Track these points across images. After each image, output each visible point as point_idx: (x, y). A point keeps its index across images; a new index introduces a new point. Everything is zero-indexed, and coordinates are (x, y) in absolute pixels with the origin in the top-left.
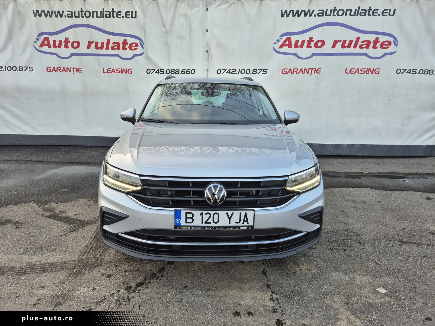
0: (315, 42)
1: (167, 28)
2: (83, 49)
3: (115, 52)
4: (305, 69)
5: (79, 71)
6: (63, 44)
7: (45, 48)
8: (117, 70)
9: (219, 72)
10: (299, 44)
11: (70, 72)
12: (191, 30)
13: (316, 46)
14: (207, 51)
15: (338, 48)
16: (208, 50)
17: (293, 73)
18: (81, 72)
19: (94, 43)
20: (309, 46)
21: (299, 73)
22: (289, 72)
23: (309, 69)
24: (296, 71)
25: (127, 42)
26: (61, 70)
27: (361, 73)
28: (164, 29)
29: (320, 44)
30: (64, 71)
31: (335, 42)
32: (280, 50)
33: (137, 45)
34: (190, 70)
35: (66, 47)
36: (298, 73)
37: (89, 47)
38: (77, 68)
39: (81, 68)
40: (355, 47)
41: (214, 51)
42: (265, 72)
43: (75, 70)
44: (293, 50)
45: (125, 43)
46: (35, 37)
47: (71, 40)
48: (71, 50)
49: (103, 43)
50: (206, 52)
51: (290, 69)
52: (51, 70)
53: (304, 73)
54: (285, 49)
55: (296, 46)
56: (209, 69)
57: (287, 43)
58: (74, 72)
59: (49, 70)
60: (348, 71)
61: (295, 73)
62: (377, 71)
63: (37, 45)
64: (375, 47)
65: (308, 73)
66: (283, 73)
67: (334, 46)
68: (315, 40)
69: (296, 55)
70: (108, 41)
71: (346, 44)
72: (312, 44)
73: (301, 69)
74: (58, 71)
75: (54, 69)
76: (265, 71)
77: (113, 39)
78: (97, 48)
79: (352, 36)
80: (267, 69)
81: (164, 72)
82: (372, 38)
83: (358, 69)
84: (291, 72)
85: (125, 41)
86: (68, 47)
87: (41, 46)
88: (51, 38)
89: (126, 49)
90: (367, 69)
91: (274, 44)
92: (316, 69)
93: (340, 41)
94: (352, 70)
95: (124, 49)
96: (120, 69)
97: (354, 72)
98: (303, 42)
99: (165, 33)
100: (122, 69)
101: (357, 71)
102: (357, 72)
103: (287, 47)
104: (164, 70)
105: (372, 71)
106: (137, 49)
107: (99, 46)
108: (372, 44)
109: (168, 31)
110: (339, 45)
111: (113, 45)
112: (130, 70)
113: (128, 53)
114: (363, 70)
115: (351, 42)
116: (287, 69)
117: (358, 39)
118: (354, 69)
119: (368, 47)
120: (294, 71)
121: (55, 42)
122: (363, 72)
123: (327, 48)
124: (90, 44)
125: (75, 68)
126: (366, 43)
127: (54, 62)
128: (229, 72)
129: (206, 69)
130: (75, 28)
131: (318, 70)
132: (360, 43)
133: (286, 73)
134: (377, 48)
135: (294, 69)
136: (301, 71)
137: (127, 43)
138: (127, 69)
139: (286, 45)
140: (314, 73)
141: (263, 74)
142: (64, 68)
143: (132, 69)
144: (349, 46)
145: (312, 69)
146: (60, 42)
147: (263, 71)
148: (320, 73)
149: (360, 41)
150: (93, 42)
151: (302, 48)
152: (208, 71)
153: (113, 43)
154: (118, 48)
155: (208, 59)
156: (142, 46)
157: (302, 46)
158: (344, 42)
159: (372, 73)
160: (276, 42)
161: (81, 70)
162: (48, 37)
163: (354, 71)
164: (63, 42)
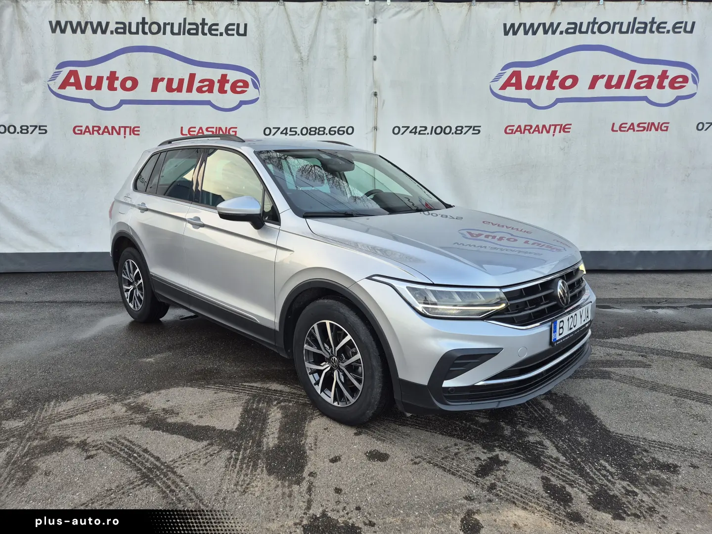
0: (560, 79)
1: (303, 54)
2: (143, 91)
3: (206, 96)
4: (544, 126)
5: (136, 133)
6: (105, 83)
7: (70, 91)
8: (207, 130)
9: (396, 130)
10: (534, 83)
11: (119, 134)
12: (346, 57)
13: (562, 85)
14: (375, 94)
15: (601, 89)
16: (376, 92)
17: (524, 133)
18: (139, 135)
19: (166, 81)
20: (550, 87)
21: (533, 133)
22: (517, 131)
23: (550, 126)
24: (528, 129)
25: (227, 79)
26: (101, 132)
27: (637, 131)
28: (297, 56)
29: (569, 82)
30: (106, 132)
31: (596, 79)
32: (502, 93)
33: (246, 84)
34: (344, 127)
35: (111, 88)
36: (531, 132)
37: (154, 89)
38: (131, 127)
39: (139, 127)
40: (628, 86)
41: (386, 94)
42: (477, 132)
43: (128, 130)
44: (524, 93)
45: (224, 80)
46: (52, 69)
47: (121, 75)
48: (121, 95)
49: (181, 81)
50: (373, 96)
51: (519, 126)
52: (81, 130)
53: (542, 132)
54: (511, 92)
55: (529, 86)
56: (379, 126)
57: (514, 81)
58: (125, 134)
59: (78, 131)
60: (616, 128)
61: (527, 132)
62: (665, 127)
63: (55, 85)
64: (661, 86)
65: (548, 132)
66: (506, 133)
67: (592, 86)
68: (561, 75)
69: (529, 101)
70: (192, 77)
71: (614, 82)
72: (556, 83)
73: (537, 126)
74: (95, 133)
75: (87, 130)
76: (476, 128)
77: (202, 73)
78: (169, 89)
79: (623, 67)
80: (480, 127)
81: (296, 132)
82: (655, 71)
83: (632, 124)
84: (520, 131)
85: (224, 77)
86: (115, 89)
87: (63, 86)
88: (83, 73)
89: (225, 92)
90: (649, 123)
91: (492, 82)
92: (562, 125)
93: (603, 77)
94: (623, 126)
95: (222, 91)
96: (213, 128)
97: (626, 129)
98: (541, 79)
99: (300, 63)
100: (216, 128)
101: (632, 127)
102: (631, 129)
103: (514, 88)
104: (296, 128)
105: (656, 127)
106: (246, 91)
107: (175, 86)
108: (656, 81)
109: (305, 58)
110: (601, 83)
111: (202, 84)
112: (232, 130)
113: (230, 99)
114: (641, 125)
115: (621, 78)
116: (514, 126)
117: (633, 73)
118: (627, 124)
119: (649, 86)
120: (525, 129)
121: (89, 79)
122: (642, 129)
123: (582, 90)
124: (156, 82)
125: (128, 127)
126: (647, 79)
127: (86, 116)
128: (414, 131)
129: (371, 125)
130: (129, 54)
131: (567, 127)
132: (635, 81)
133: (512, 133)
134: (664, 88)
135: (526, 126)
136: (537, 129)
137: (228, 81)
138: (226, 128)
139: (512, 85)
140: (560, 132)
141: (473, 134)
142: (106, 127)
143: (236, 128)
144: (618, 86)
145: (556, 126)
146: (100, 79)
147: (474, 130)
148: (569, 132)
149: (637, 76)
150: (162, 79)
151: (540, 89)
152: (376, 128)
153: (202, 81)
154: (210, 90)
155: (376, 108)
156: (256, 87)
157: (538, 87)
158: (611, 78)
159: (657, 130)
160: (495, 79)
161: (139, 131)
162: (77, 71)
163: (626, 127)
164: (105, 79)
